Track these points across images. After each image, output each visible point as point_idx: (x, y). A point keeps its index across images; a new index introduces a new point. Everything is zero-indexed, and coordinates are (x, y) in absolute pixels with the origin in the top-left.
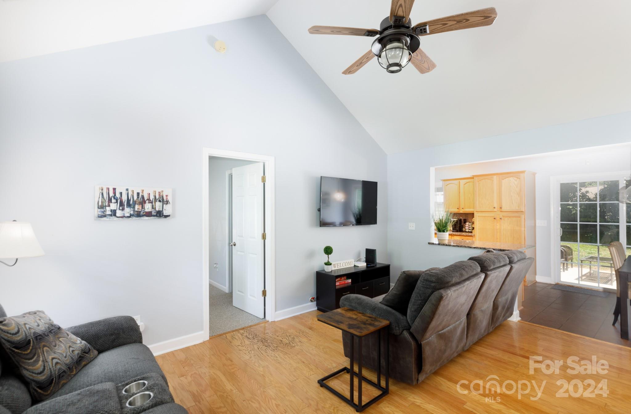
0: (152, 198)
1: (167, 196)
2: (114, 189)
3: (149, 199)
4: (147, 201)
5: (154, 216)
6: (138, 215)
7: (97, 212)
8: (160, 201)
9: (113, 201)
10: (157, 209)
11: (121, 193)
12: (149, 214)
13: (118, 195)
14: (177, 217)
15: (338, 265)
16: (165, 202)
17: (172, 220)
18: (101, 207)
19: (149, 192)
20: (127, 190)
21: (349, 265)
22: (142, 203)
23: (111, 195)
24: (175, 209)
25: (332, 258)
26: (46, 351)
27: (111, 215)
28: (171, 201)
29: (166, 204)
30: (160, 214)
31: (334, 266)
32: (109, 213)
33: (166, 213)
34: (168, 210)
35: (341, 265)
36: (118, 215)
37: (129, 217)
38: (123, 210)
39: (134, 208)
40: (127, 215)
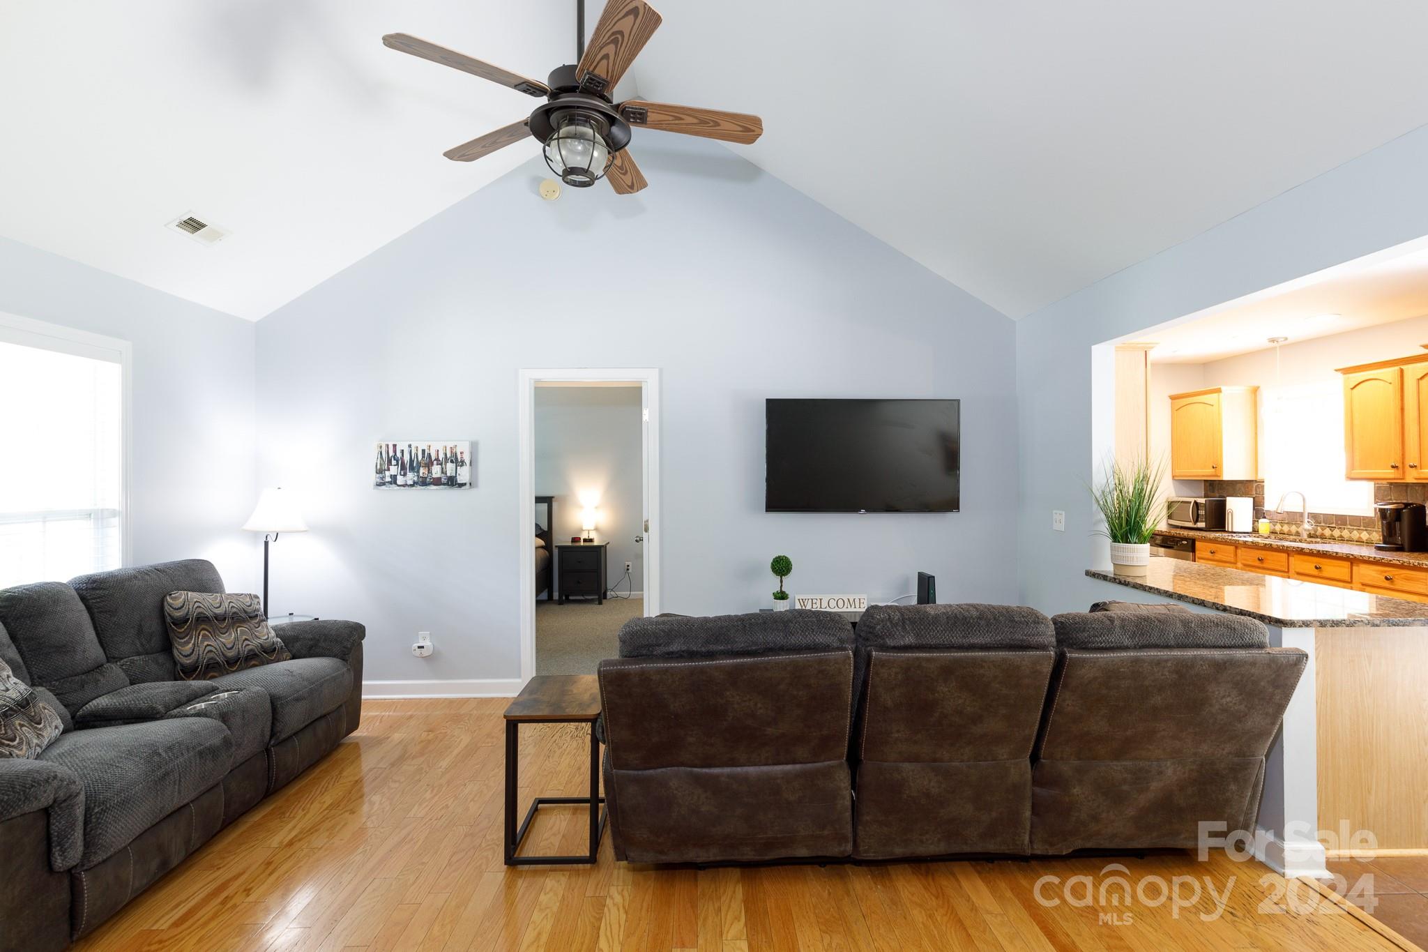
0: (441, 456)
1: (462, 453)
2: (395, 446)
3: (437, 459)
4: (435, 462)
5: (444, 484)
6: (424, 482)
7: (373, 478)
8: (452, 462)
9: (394, 462)
10: (449, 475)
11: (402, 451)
12: (437, 482)
13: (399, 455)
14: (476, 486)
15: (814, 601)
16: (459, 463)
17: (473, 492)
18: (380, 471)
19: (437, 447)
20: (410, 446)
21: (849, 606)
22: (429, 465)
23: (391, 454)
24: (474, 473)
25: (789, 583)
26: (204, 636)
27: (390, 483)
28: (467, 461)
29: (461, 466)
30: (452, 482)
31: (802, 604)
32: (388, 479)
33: (460, 480)
34: (464, 475)
35: (824, 604)
36: (399, 482)
37: (412, 486)
38: (405, 475)
39: (418, 472)
40: (410, 482)
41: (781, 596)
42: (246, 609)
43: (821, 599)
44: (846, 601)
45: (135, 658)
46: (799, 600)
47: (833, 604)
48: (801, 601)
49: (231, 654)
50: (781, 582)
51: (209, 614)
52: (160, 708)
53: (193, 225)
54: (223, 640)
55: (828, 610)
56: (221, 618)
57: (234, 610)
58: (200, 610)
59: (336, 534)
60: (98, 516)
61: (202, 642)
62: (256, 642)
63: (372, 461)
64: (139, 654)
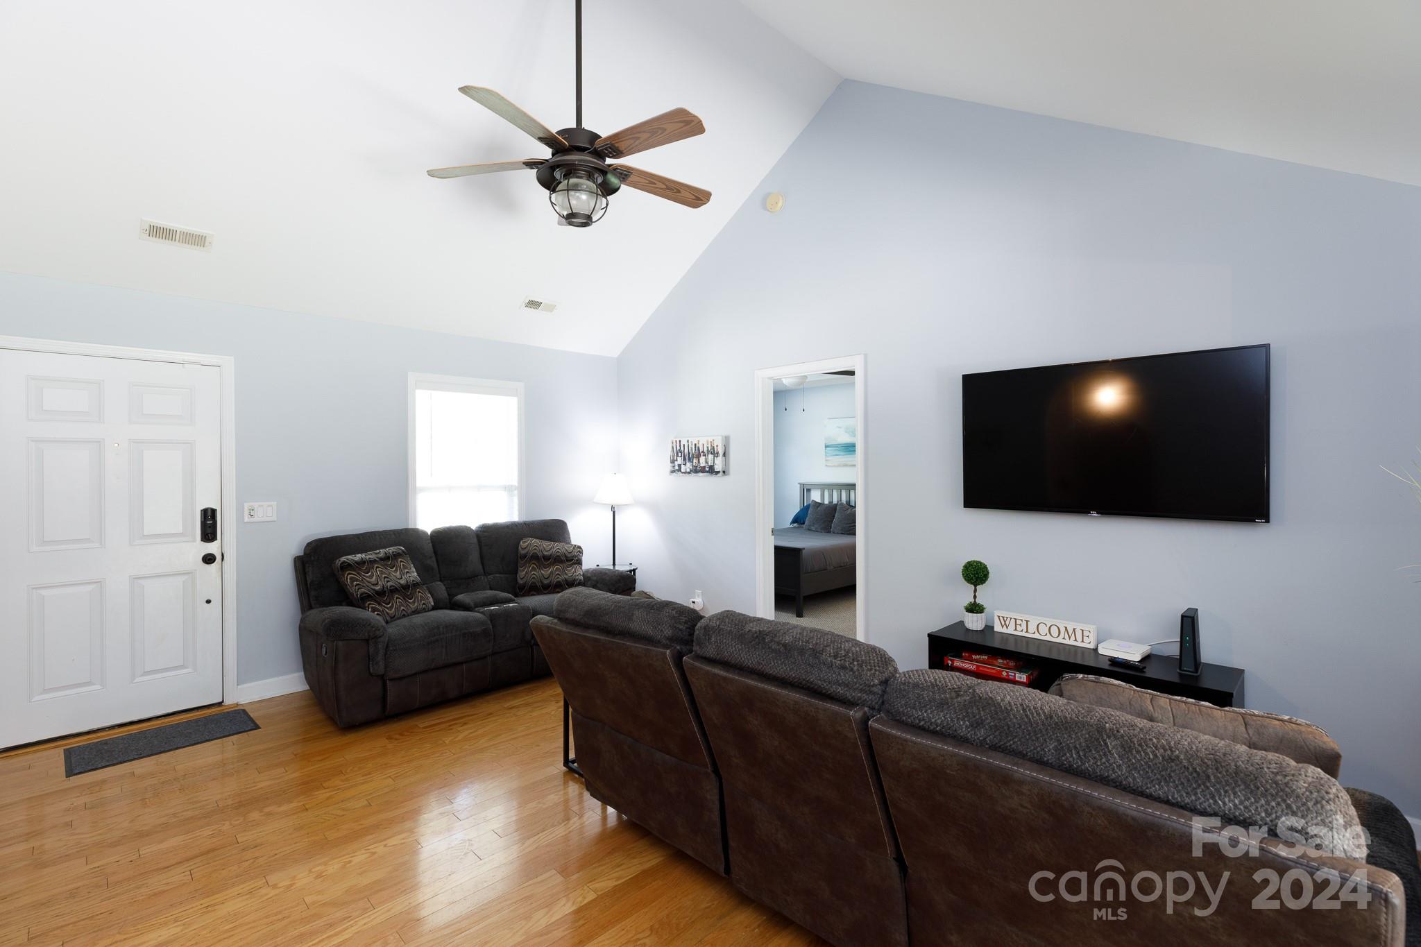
0: (705, 449)
1: (717, 446)
2: (680, 441)
3: (703, 452)
4: (702, 454)
5: (707, 472)
6: (696, 470)
7: (669, 467)
8: (711, 453)
9: (680, 454)
10: (709, 464)
11: (684, 445)
12: (703, 470)
13: (682, 449)
14: (728, 474)
15: (1019, 622)
16: (716, 454)
17: (726, 478)
18: (673, 462)
19: (704, 443)
20: (688, 441)
21: (1067, 637)
22: (698, 456)
23: (678, 448)
24: (726, 463)
25: (985, 595)
26: (533, 568)
27: (678, 470)
28: (721, 453)
29: (717, 457)
30: (712, 470)
31: (1003, 623)
32: (677, 468)
33: (717, 468)
34: (719, 464)
35: (1032, 628)
36: (682, 471)
37: (689, 473)
38: (685, 464)
39: (692, 462)
40: (688, 470)
41: (974, 608)
42: (567, 554)
43: (1027, 621)
44: (1063, 630)
45: (497, 575)
46: (999, 617)
47: (1044, 630)
48: (1001, 619)
49: (546, 582)
50: (975, 591)
51: (540, 554)
52: (472, 604)
53: (533, 304)
54: (543, 572)
55: (1037, 636)
56: (547, 558)
57: (558, 554)
58: (536, 551)
59: (654, 508)
60: (509, 489)
61: (531, 571)
62: (563, 577)
63: (668, 454)
64: (500, 573)
